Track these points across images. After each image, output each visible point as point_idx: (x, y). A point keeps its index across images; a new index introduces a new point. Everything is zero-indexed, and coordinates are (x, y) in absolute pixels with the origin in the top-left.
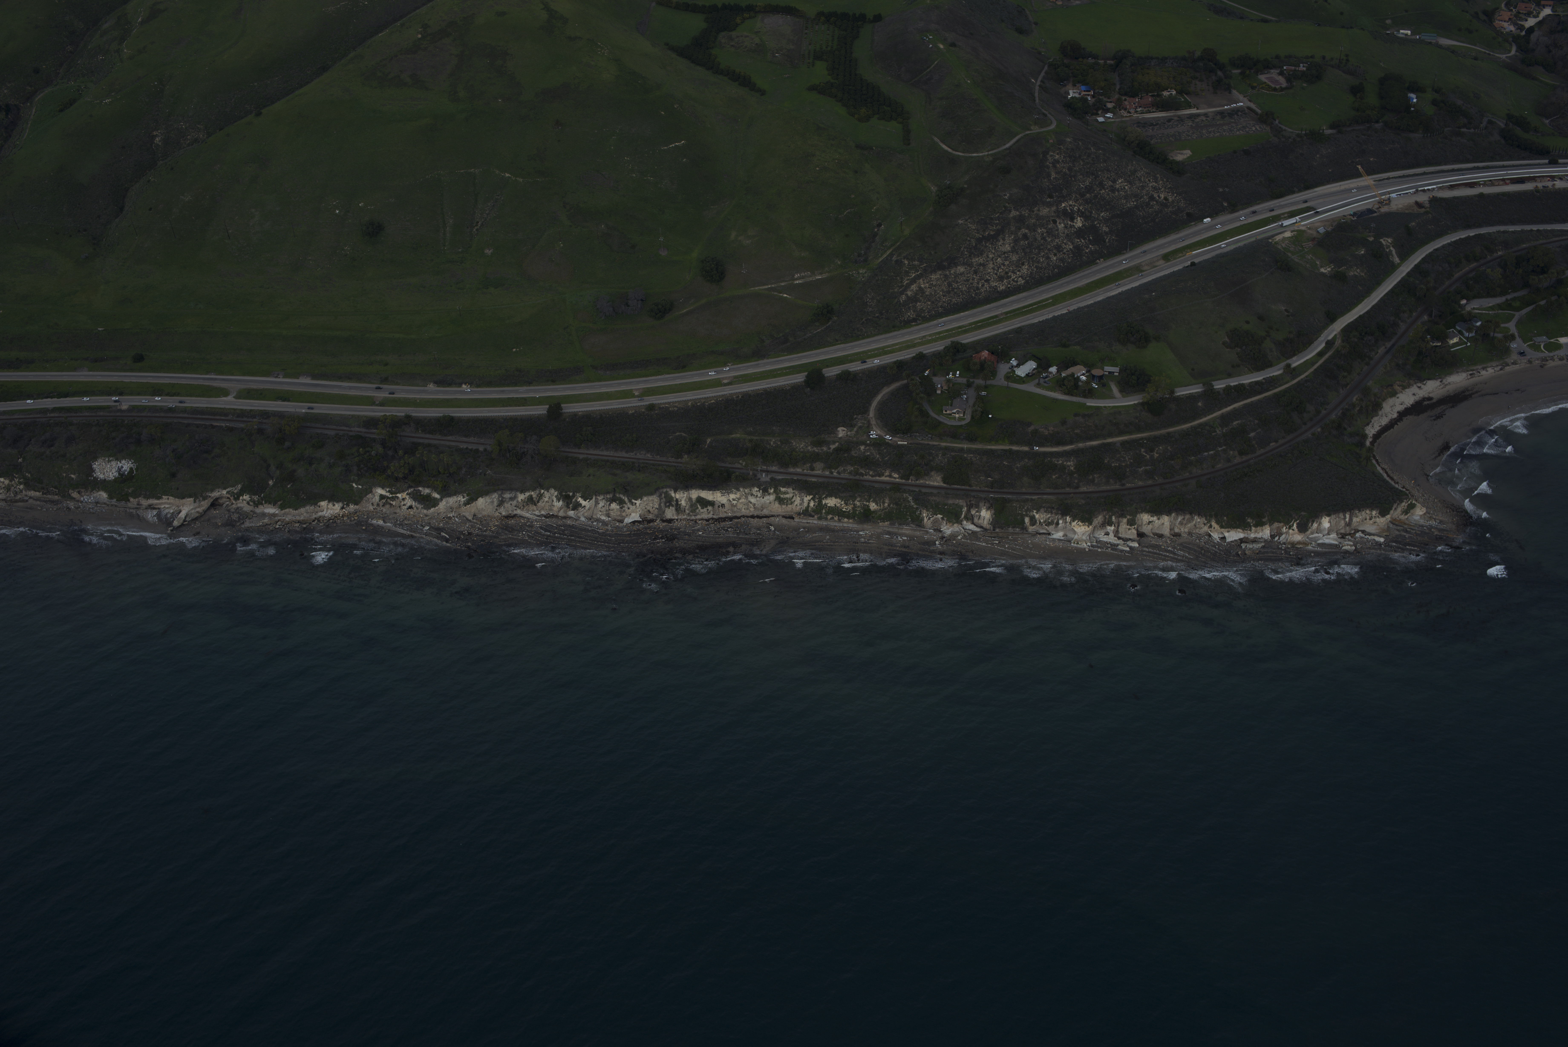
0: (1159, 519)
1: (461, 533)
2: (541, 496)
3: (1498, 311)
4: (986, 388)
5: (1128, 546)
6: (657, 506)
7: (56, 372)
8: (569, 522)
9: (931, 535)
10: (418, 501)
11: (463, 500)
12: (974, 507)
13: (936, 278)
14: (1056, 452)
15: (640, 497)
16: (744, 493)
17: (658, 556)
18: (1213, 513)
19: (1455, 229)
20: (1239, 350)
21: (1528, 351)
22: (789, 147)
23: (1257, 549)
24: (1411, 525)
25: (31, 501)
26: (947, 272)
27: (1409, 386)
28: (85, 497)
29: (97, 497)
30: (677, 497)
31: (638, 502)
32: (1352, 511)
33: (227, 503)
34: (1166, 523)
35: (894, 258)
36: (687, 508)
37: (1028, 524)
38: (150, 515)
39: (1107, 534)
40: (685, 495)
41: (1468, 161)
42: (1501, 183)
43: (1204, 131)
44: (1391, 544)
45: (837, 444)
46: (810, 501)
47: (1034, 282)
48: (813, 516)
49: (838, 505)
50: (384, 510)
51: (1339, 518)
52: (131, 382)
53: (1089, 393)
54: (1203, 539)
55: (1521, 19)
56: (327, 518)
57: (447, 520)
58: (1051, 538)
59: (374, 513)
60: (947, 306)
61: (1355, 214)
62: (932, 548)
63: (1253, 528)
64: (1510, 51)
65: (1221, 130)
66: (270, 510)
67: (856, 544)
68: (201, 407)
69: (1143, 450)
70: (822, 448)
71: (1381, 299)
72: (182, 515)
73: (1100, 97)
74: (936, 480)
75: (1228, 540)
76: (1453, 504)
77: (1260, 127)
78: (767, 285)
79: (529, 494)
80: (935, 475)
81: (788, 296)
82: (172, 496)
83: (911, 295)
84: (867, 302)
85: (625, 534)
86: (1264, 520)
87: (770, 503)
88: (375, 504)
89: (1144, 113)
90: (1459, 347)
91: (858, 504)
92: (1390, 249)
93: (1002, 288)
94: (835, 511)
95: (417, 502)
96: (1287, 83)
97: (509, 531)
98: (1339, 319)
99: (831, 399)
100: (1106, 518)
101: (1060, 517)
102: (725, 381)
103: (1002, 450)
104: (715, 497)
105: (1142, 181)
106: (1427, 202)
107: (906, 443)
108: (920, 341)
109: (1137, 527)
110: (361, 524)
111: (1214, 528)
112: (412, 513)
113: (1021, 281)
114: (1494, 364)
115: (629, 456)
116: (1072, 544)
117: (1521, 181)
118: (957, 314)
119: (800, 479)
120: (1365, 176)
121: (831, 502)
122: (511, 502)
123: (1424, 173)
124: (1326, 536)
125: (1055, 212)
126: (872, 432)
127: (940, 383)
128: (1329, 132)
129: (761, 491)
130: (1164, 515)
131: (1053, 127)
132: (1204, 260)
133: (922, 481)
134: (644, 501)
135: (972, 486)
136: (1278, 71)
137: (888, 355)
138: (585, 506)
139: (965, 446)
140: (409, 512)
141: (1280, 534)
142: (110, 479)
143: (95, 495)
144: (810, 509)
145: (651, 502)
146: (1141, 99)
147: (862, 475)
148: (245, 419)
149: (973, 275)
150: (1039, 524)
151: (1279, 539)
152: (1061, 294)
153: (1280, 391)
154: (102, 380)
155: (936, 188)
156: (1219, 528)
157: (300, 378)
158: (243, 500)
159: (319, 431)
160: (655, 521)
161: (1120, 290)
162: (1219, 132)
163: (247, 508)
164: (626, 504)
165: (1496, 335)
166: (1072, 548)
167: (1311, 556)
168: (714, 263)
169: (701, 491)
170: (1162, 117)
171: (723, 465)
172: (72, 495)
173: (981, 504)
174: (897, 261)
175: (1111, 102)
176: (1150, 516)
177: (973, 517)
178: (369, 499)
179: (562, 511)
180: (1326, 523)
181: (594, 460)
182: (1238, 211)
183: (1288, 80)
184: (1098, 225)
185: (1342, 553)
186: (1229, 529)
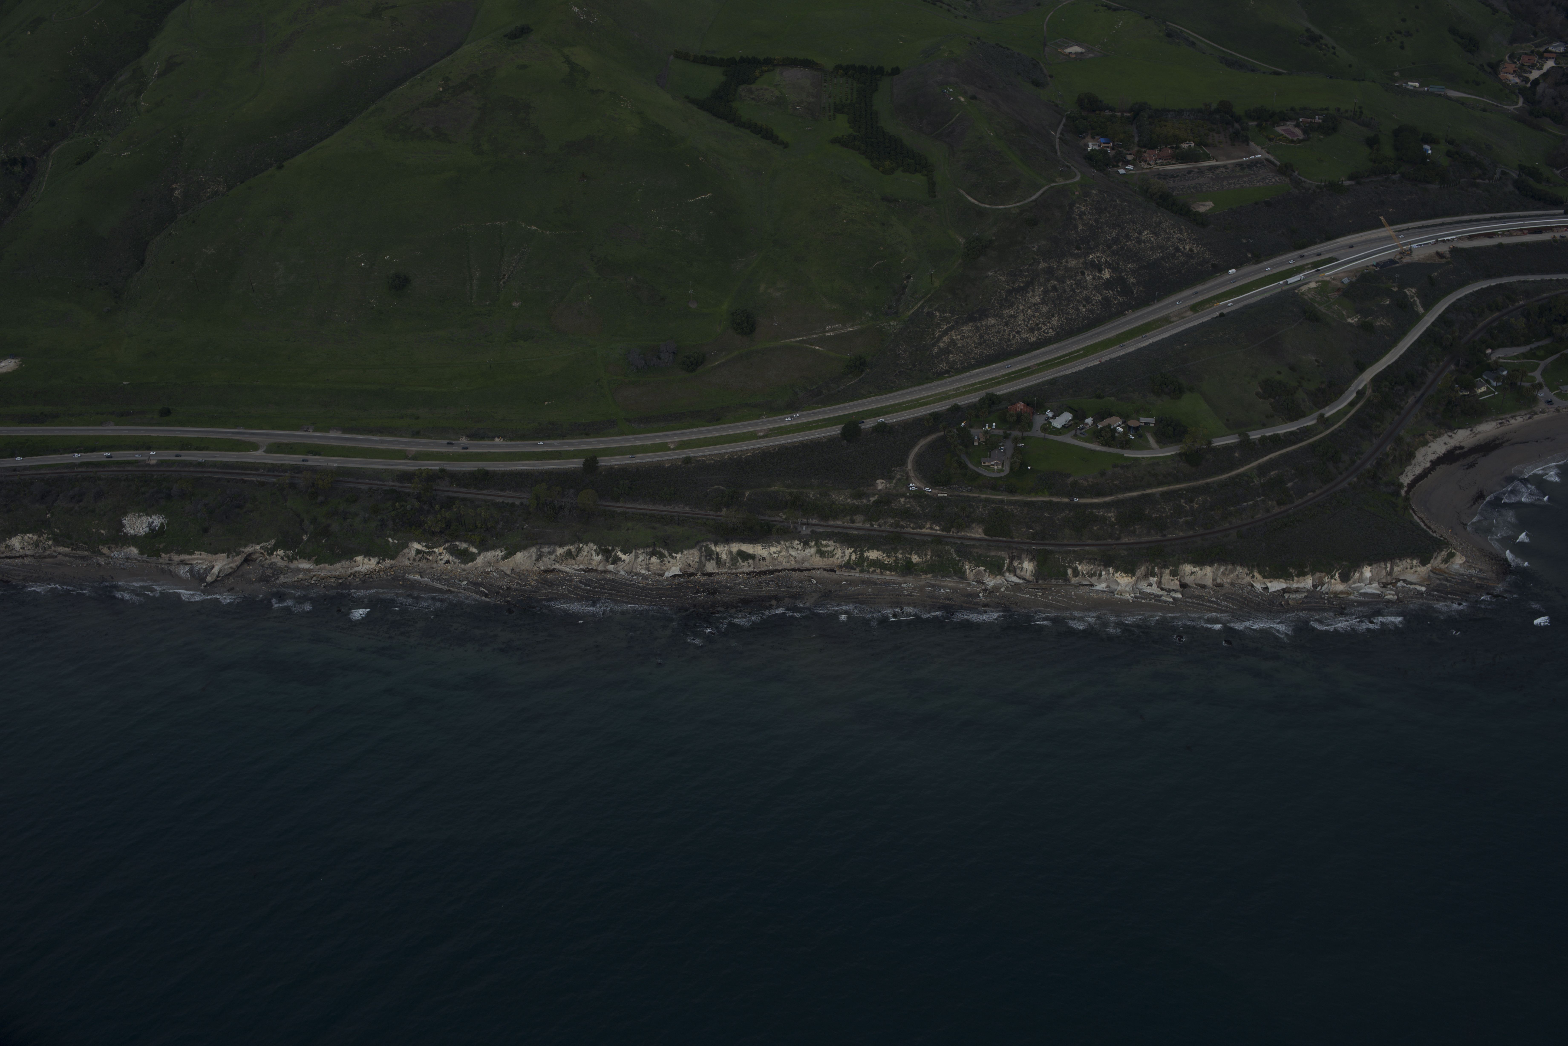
0: (1201, 570)
1: (500, 587)
2: (579, 550)
3: (1523, 360)
4: (1023, 439)
5: (1171, 597)
6: (697, 559)
7: (82, 426)
8: (609, 576)
9: (974, 587)
10: (456, 556)
11: (501, 554)
12: (1016, 559)
13: (967, 330)
14: (1096, 503)
15: (680, 551)
16: (784, 546)
17: (700, 610)
18: (1255, 563)
19: (1476, 279)
20: (1272, 400)
21: (1555, 399)
22: (815, 199)
23: (1300, 599)
24: (1451, 574)
25: (60, 557)
26: (978, 324)
27: (1440, 435)
28: (115, 552)
29: (127, 553)
30: (717, 551)
31: (678, 556)
32: (1393, 560)
33: (261, 558)
34: (1208, 574)
35: (926, 310)
36: (728, 561)
37: (1071, 576)
38: (183, 571)
39: (1150, 585)
40: (726, 549)
41: (1485, 212)
42: (1519, 233)
43: (1224, 183)
44: (1432, 593)
45: (877, 496)
46: (851, 554)
47: (1065, 333)
48: (855, 569)
49: (880, 558)
50: (421, 565)
51: (1380, 567)
52: (158, 436)
53: (1126, 444)
54: (1245, 589)
55: (1525, 71)
56: (363, 573)
57: (485, 575)
58: (1094, 590)
59: (411, 568)
60: (980, 358)
61: (1377, 265)
62: (975, 600)
63: (1295, 578)
64: (1517, 103)
65: (1241, 181)
66: (305, 565)
67: (900, 597)
68: (231, 462)
69: (1182, 501)
70: (862, 501)
71: (1408, 349)
72: (216, 570)
73: (1120, 149)
74: (977, 532)
75: (1271, 590)
76: (1492, 553)
77: (1280, 179)
78: (799, 337)
79: (567, 548)
80: (977, 527)
81: (820, 349)
82: (205, 551)
83: (943, 347)
84: (899, 354)
85: (666, 588)
86: (1306, 570)
87: (811, 556)
88: (411, 559)
89: (1164, 165)
90: (1487, 396)
91: (900, 556)
92: (1414, 300)
93: (1033, 339)
94: (877, 564)
95: (454, 556)
96: (1304, 135)
97: (549, 586)
98: (1368, 370)
99: (868, 451)
100: (1148, 569)
101: (1102, 568)
102: (761, 434)
103: (1042, 501)
104: (756, 550)
105: (1167, 233)
106: (1448, 252)
107: (946, 495)
108: (954, 393)
109: (1180, 578)
110: (397, 579)
111: (1257, 578)
112: (449, 568)
113: (1052, 333)
114: (1523, 413)
115: (667, 510)
116: (1116, 596)
117: (1538, 231)
118: (989, 365)
119: (841, 531)
120: (1387, 226)
121: (873, 555)
122: (549, 557)
123: (1443, 224)
124: (1368, 586)
125: (1083, 264)
126: (911, 484)
127: (977, 434)
128: (1347, 183)
129: (802, 544)
130: (1206, 565)
131: (1077, 179)
132: (1232, 311)
133: (963, 534)
134: (684, 555)
135: (1014, 538)
136: (1294, 123)
137: (923, 407)
138: (624, 560)
139: (1006, 498)
140: (447, 566)
141: (1323, 584)
142: (140, 534)
143: (125, 551)
144: (851, 562)
145: (691, 556)
146: (1160, 151)
147: (903, 527)
148: (276, 473)
149: (1004, 327)
150: (1082, 575)
151: (1321, 589)
152: (1091, 345)
153: (1315, 442)
154: (128, 434)
155: (964, 240)
156: (1262, 579)
157: (330, 432)
158: (277, 555)
159: (352, 485)
160: (696, 575)
161: (1151, 341)
162: (1239, 184)
163: (281, 564)
164: (666, 557)
165: (1523, 384)
166: (1116, 599)
167: (1354, 605)
168: (745, 315)
169: (742, 544)
170: (1182, 169)
171: (762, 518)
172: (103, 550)
173: (1023, 556)
174: (928, 313)
175: (1130, 154)
176: (1192, 567)
177: (1015, 569)
178: (405, 554)
179: (601, 565)
180: (1367, 572)
181: (632, 514)
182: (1262, 262)
183: (1305, 132)
184: (1126, 277)
185: (1384, 602)
186: (1272, 580)
